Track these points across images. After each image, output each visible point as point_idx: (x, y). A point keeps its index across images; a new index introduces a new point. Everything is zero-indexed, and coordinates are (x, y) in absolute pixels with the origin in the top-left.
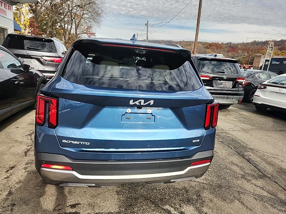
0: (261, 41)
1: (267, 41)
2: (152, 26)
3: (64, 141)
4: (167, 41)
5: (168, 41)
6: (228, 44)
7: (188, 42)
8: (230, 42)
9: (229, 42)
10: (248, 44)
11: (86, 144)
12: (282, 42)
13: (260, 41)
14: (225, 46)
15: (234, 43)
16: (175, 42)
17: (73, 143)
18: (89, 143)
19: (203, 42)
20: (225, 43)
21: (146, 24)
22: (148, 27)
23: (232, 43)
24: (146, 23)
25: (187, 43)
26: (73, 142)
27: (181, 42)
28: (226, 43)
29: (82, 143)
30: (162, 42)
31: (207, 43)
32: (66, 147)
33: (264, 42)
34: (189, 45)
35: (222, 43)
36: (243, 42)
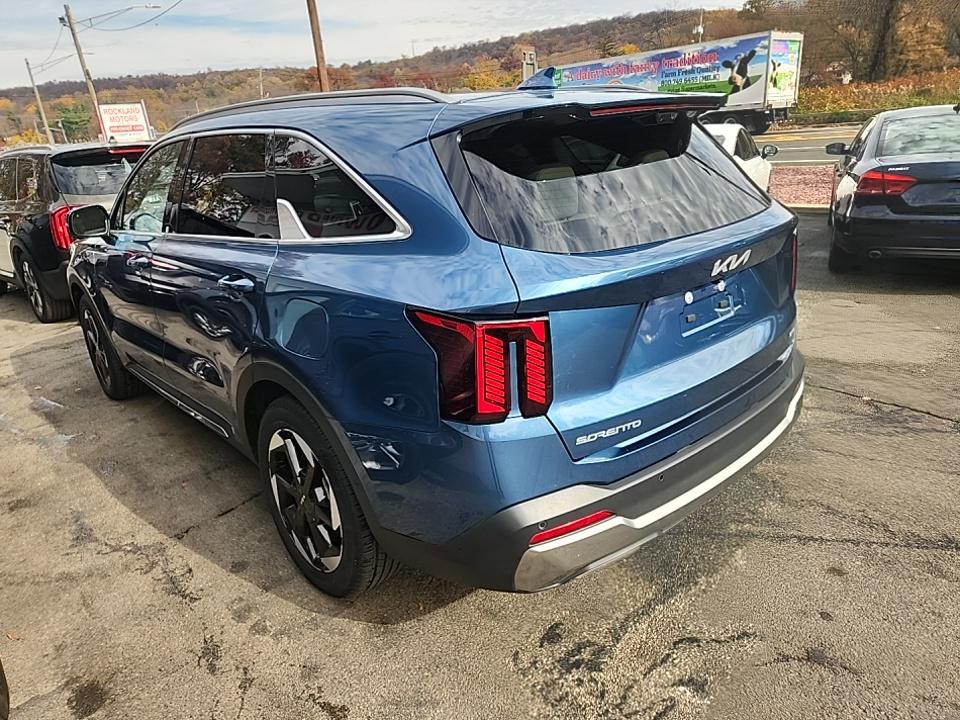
0: (452, 46)
1: (466, 46)
2: (90, 22)
3: (581, 440)
4: (145, 77)
5: (152, 77)
6: (360, 66)
7: (230, 73)
8: (367, 60)
9: (363, 61)
10: (417, 59)
11: (634, 426)
12: (504, 45)
13: (448, 48)
14: (355, 73)
15: (379, 62)
16: (177, 77)
17: (604, 436)
18: (640, 422)
19: (282, 67)
20: (352, 64)
21: (62, 19)
22: (77, 30)
23: (373, 62)
24: (63, 14)
25: (227, 78)
26: (603, 434)
27: (203, 76)
28: (356, 64)
29: (624, 427)
30: (128, 84)
31: (296, 71)
32: (582, 458)
33: (460, 49)
34: (237, 85)
35: (342, 67)
36: (403, 56)
